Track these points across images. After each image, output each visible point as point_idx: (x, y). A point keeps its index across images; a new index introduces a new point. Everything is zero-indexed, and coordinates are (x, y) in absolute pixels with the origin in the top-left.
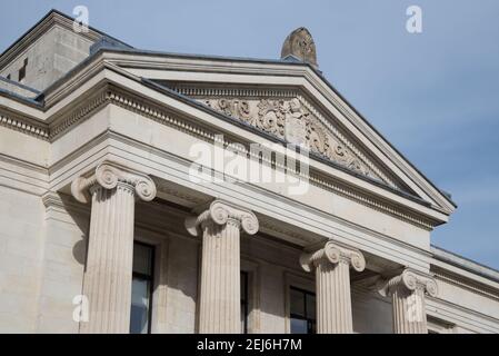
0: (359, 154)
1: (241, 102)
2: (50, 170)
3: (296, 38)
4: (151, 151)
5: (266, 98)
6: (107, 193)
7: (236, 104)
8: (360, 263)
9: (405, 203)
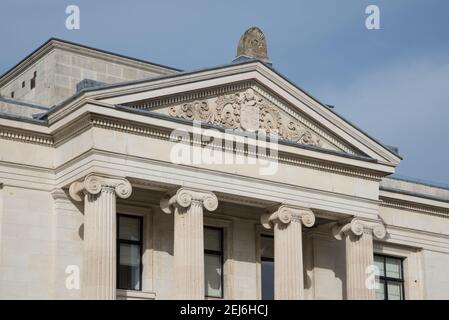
0: (310, 126)
1: (200, 102)
2: (56, 170)
3: (248, 38)
4: (126, 159)
5: (223, 94)
6: (94, 197)
7: (197, 105)
8: (310, 220)
9: (353, 163)
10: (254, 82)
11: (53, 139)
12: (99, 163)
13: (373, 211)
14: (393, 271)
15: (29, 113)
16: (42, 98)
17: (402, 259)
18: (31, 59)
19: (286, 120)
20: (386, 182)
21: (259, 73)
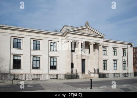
1: (81, 30)
2: (65, 39)
3: (86, 23)
6: (68, 42)
8: (94, 44)
10: (87, 28)
12: (68, 38)
17: (106, 48)
19: (91, 32)
20: (104, 39)
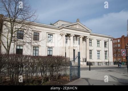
2: (60, 32)
6: (63, 35)
7: (73, 26)
8: (83, 37)
9: (87, 31)
11: (59, 29)
12: (64, 32)
13: (89, 36)
14: (91, 41)
15: (57, 27)
16: (58, 25)
17: (91, 40)
18: (57, 22)
19: (81, 27)
20: (90, 33)
21: (79, 23)
